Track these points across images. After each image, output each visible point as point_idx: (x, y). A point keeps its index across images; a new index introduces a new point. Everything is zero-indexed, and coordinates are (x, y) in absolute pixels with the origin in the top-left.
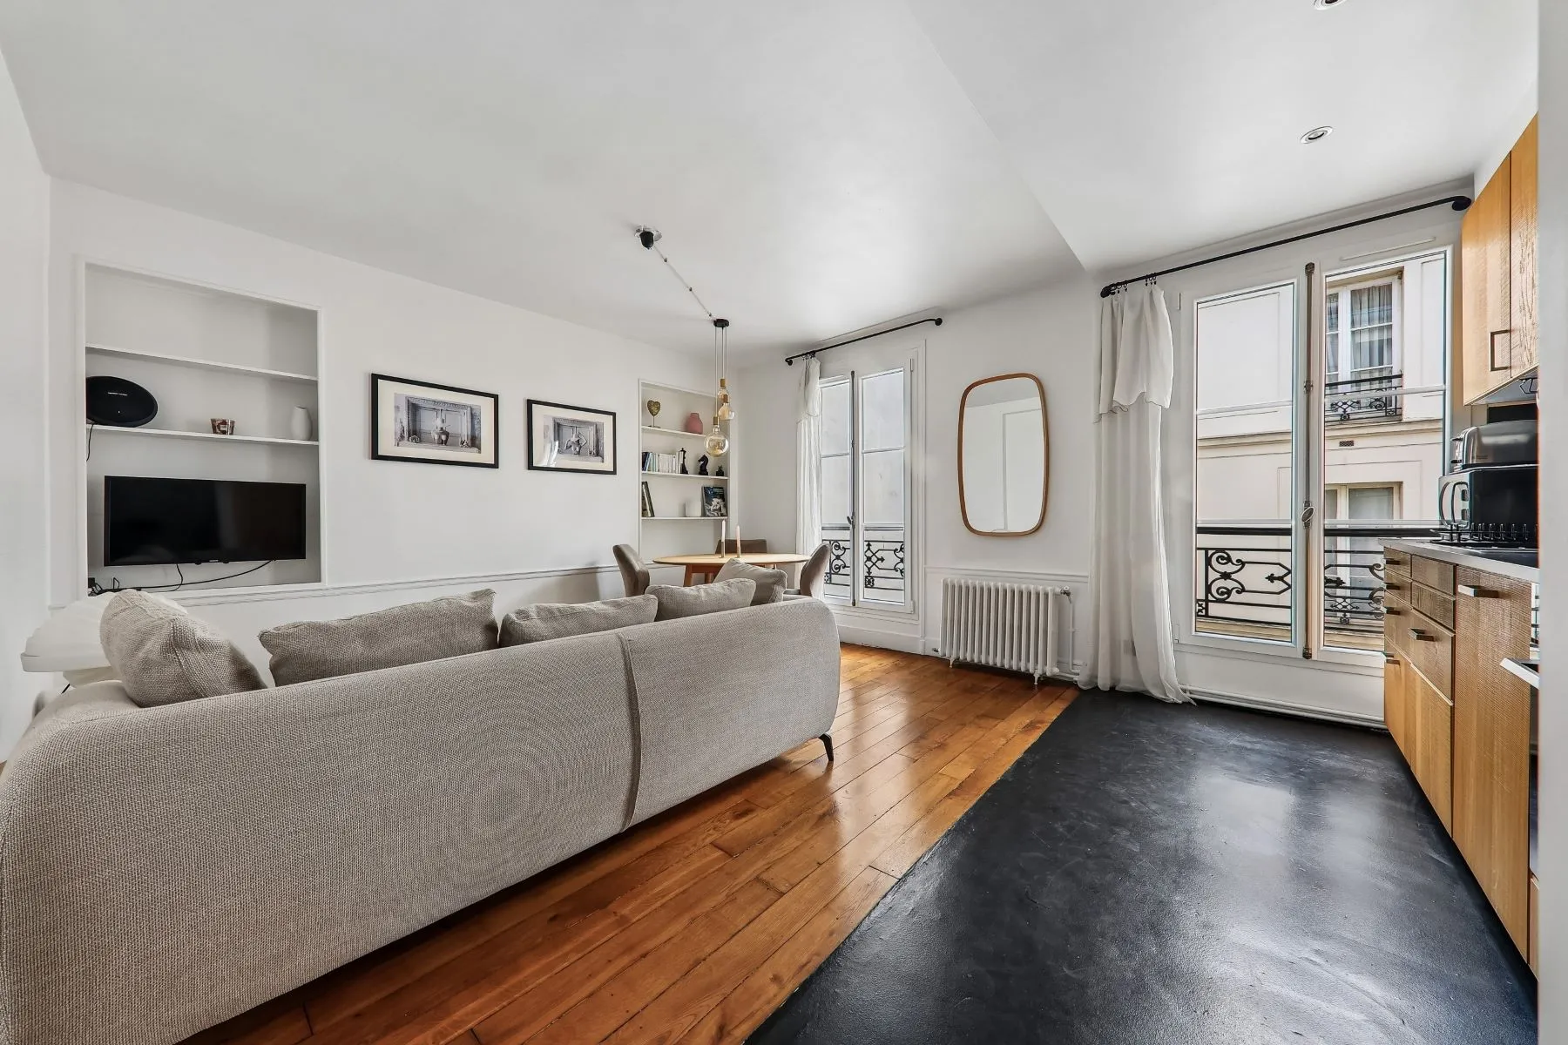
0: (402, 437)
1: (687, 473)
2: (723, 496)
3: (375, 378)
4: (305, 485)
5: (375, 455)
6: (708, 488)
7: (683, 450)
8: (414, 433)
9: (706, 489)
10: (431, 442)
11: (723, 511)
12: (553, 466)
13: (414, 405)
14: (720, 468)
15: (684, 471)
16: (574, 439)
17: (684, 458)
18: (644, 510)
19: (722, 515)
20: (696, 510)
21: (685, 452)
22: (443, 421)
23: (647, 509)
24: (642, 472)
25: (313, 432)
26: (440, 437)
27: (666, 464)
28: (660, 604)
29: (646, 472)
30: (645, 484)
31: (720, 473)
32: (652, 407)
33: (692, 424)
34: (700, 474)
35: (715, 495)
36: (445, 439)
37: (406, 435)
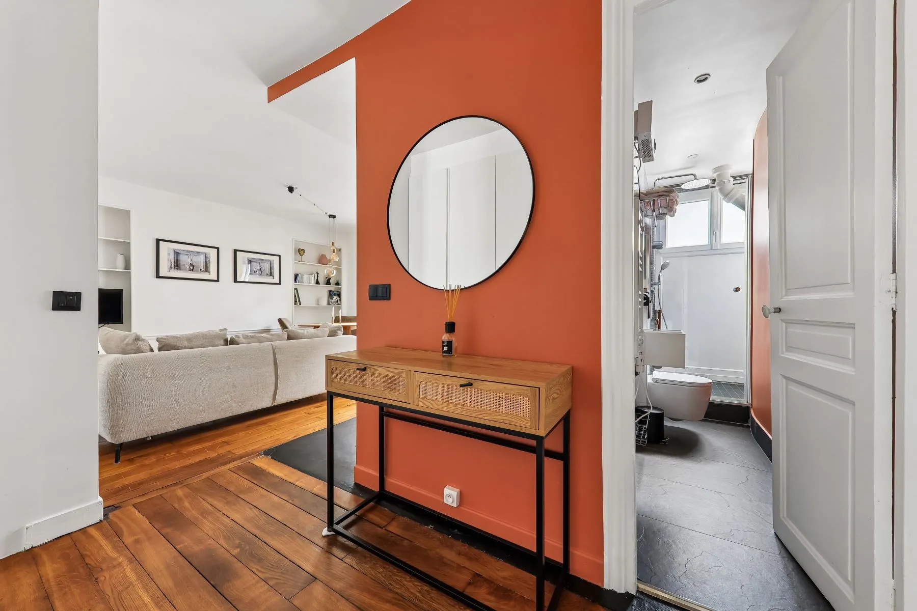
0: (171, 268)
1: (319, 284)
2: (339, 295)
3: (158, 241)
4: (122, 290)
5: (158, 276)
6: (331, 291)
7: (317, 273)
8: (177, 265)
9: (330, 292)
10: (185, 270)
11: (339, 302)
12: (247, 280)
13: (177, 252)
14: (338, 282)
15: (318, 283)
16: (258, 268)
17: (318, 276)
18: (296, 302)
19: (338, 304)
20: (324, 302)
21: (318, 274)
22: (191, 260)
23: (297, 301)
24: (294, 283)
25: (128, 266)
26: (190, 268)
27: (308, 280)
28: (288, 335)
29: (297, 283)
30: (296, 289)
31: (338, 284)
32: (301, 252)
33: (322, 260)
34: (327, 284)
35: (335, 295)
36: (192, 268)
37: (173, 267)
